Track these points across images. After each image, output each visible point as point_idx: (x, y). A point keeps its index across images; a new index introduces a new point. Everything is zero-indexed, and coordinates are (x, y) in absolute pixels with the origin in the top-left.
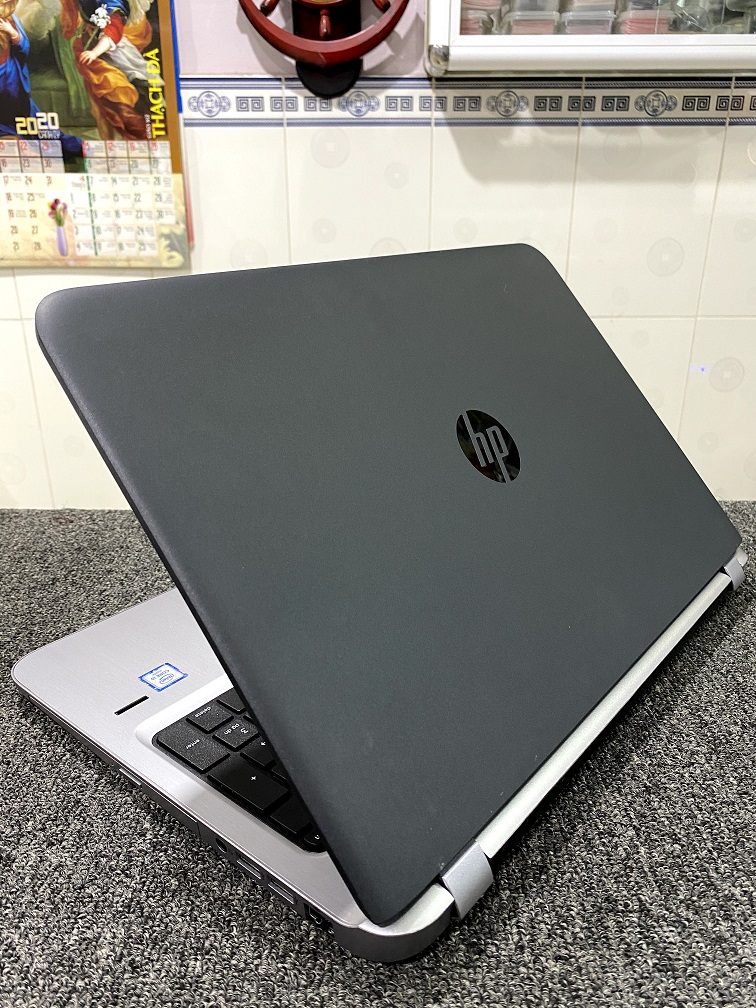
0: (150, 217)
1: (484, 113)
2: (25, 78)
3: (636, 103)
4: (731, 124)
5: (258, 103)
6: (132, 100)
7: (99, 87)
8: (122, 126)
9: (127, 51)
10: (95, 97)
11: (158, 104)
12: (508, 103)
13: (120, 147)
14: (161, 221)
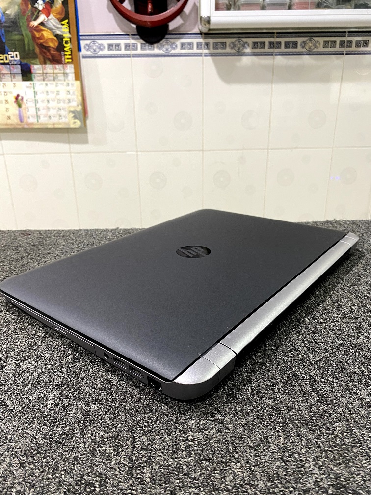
0: (64, 103)
1: (228, 50)
2: (3, 35)
3: (301, 44)
4: (347, 54)
5: (118, 47)
7: (39, 39)
8: (50, 57)
9: (52, 21)
10: (37, 44)
11: (68, 46)
12: (239, 45)
13: (49, 68)
14: (70, 104)
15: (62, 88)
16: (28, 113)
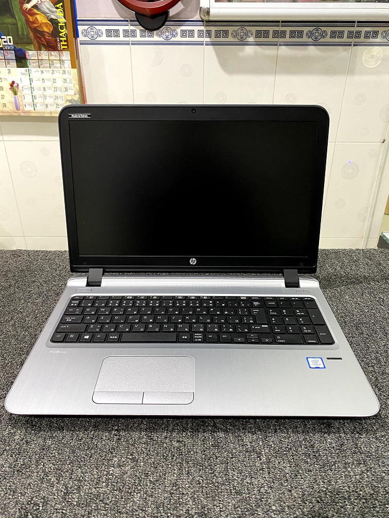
1: (230, 39)
3: (307, 34)
4: (354, 45)
5: (117, 33)
6: (50, 30)
7: (33, 23)
8: (45, 44)
9: (46, 4)
10: (31, 28)
11: (63, 32)
12: (242, 34)
13: (44, 54)
14: (67, 93)
15: (58, 76)
16: (25, 101)
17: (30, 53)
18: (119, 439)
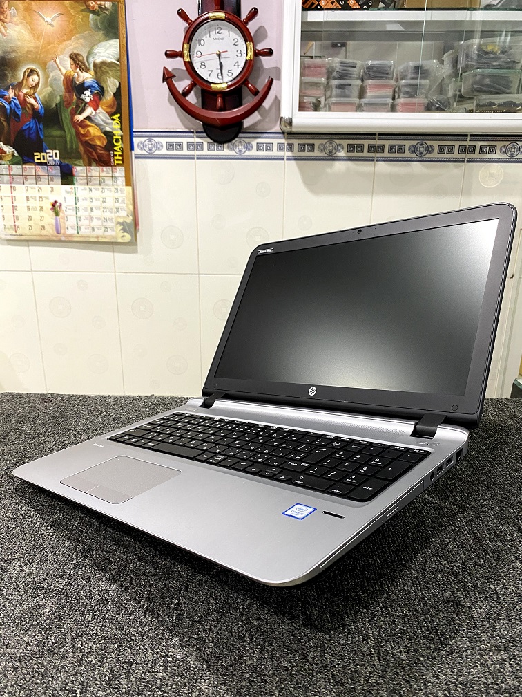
0: (111, 212)
1: (317, 153)
2: (41, 130)
3: (409, 149)
4: (468, 162)
5: (179, 146)
6: (103, 143)
7: (84, 135)
8: (97, 158)
9: (101, 115)
10: (81, 141)
11: (119, 145)
12: (331, 148)
13: (95, 170)
14: (118, 214)
15: (109, 195)
16: (67, 223)
17: (78, 168)
18: (179, 615)
